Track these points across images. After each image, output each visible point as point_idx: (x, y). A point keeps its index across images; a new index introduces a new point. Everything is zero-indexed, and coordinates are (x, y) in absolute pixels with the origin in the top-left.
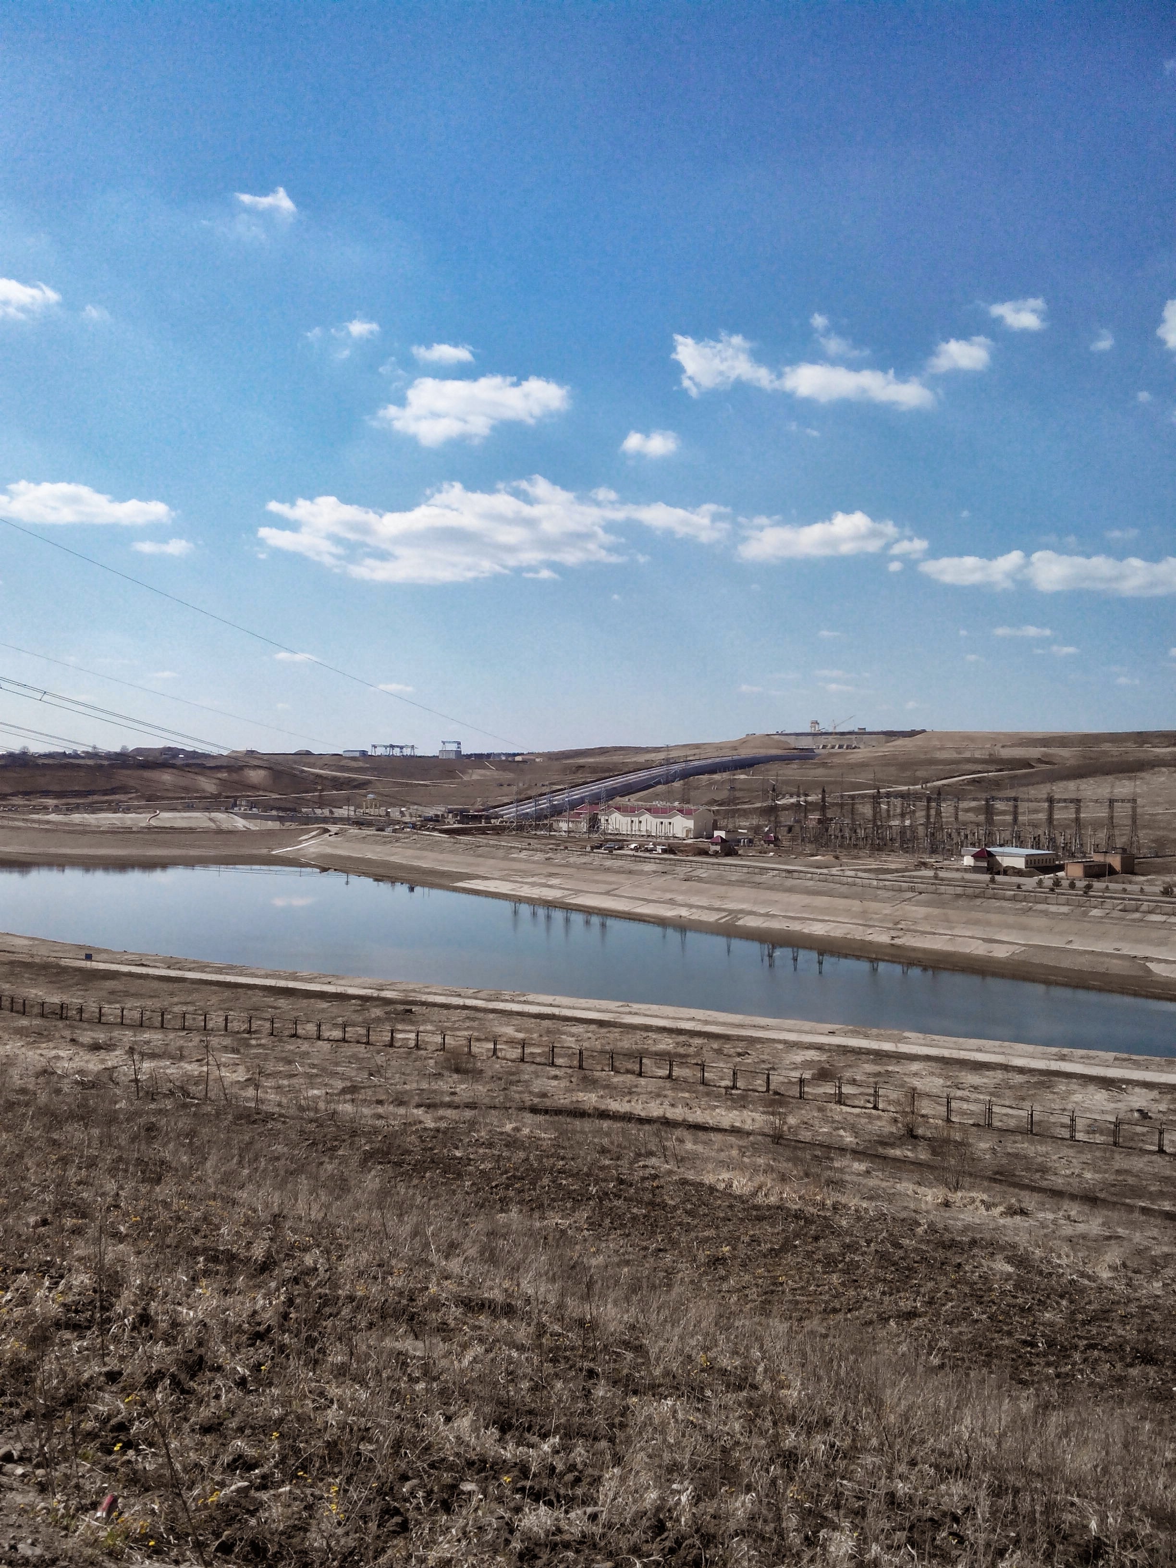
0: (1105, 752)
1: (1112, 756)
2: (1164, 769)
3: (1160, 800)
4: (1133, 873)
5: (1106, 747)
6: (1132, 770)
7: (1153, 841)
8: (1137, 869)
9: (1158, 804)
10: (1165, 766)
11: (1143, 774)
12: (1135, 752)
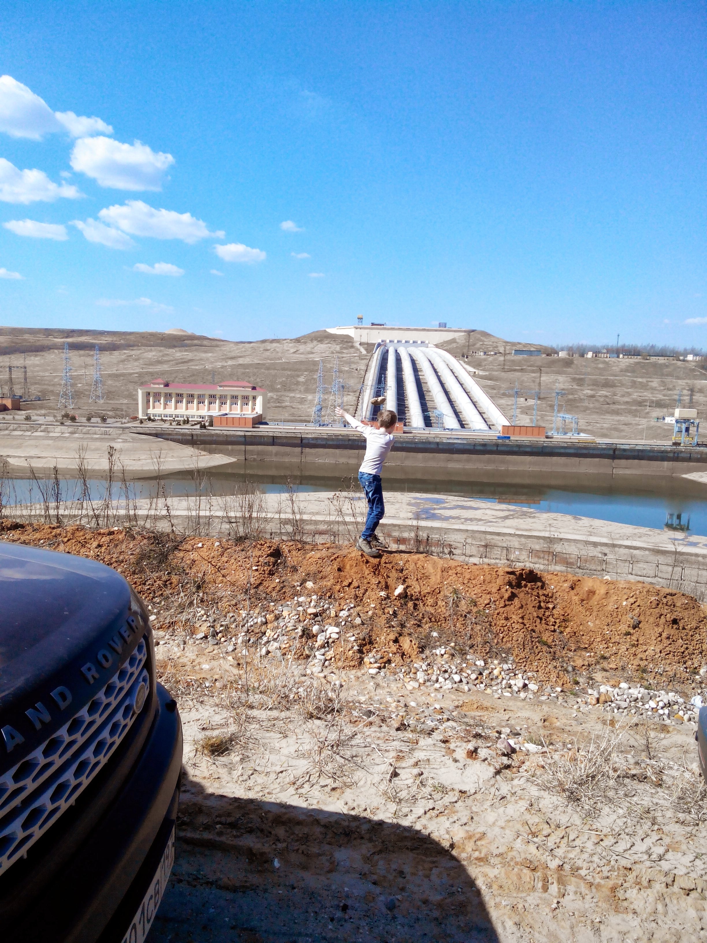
0: (25, 340)
1: (30, 342)
2: (56, 351)
3: (49, 368)
4: (19, 409)
5: (26, 336)
6: (37, 351)
7: (40, 392)
8: (21, 407)
9: (47, 370)
10: (57, 349)
11: (44, 353)
12: (43, 340)
